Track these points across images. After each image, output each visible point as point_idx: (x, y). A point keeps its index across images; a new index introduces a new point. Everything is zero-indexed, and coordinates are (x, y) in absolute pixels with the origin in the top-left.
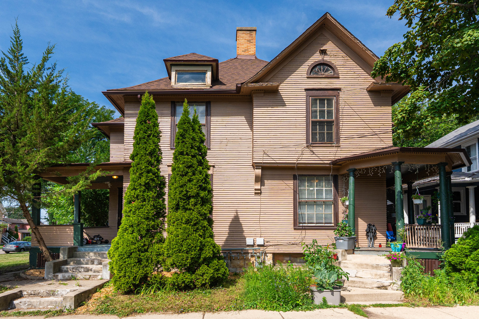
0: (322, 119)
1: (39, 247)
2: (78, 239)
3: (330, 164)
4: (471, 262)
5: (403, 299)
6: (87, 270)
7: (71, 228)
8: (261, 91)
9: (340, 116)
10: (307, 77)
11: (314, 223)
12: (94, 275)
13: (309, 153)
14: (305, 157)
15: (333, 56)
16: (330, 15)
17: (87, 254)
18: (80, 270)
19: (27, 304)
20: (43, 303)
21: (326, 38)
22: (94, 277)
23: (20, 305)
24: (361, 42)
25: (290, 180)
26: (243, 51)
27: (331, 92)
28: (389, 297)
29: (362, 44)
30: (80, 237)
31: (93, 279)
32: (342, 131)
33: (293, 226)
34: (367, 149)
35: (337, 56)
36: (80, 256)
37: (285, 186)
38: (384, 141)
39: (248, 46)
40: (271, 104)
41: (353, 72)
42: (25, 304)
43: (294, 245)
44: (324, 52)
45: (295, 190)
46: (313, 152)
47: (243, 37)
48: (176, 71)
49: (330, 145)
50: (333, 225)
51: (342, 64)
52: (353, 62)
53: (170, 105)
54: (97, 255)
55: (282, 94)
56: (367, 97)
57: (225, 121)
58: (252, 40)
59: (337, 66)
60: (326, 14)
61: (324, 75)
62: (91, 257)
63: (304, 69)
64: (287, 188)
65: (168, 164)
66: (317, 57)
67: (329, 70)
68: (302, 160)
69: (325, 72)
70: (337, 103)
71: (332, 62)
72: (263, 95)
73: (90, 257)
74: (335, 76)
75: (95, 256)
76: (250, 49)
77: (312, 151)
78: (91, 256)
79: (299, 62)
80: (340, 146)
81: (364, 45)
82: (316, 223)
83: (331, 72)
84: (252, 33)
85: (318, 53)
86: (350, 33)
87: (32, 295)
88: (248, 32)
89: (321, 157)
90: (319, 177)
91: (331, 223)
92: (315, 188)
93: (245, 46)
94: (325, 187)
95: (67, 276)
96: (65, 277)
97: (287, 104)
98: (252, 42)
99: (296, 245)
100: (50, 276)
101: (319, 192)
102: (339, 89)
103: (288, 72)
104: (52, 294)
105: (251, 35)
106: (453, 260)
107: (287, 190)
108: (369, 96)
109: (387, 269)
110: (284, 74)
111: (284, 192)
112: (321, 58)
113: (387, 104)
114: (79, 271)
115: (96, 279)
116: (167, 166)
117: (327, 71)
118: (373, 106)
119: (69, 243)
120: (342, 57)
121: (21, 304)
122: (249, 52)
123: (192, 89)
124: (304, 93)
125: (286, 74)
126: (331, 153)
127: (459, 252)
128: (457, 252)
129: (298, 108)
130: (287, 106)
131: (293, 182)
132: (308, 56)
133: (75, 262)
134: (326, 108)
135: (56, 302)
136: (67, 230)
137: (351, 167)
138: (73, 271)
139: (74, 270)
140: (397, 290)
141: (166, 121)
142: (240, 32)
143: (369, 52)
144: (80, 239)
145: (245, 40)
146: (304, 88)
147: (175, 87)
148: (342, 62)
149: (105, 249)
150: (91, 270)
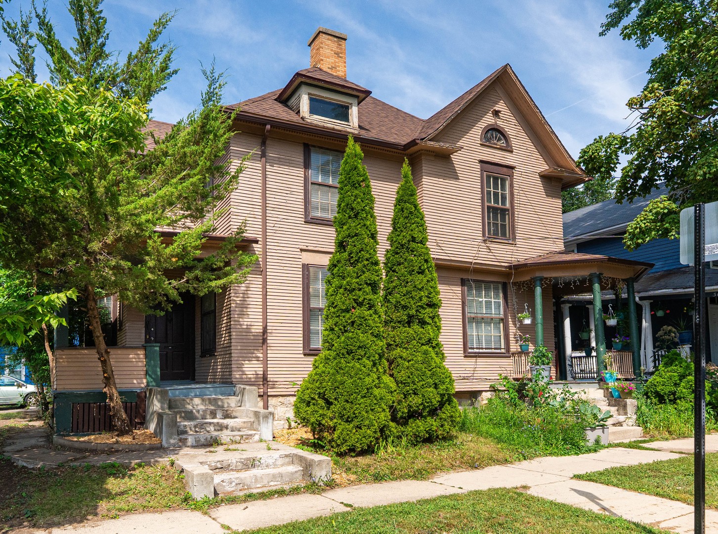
0: (496, 205)
1: (105, 390)
2: (155, 372)
3: (506, 267)
4: (684, 390)
5: (642, 434)
6: (219, 429)
7: (139, 352)
8: (432, 154)
9: (516, 204)
10: (480, 144)
11: (492, 349)
12: (248, 435)
13: (485, 250)
14: (482, 256)
15: (505, 121)
16: (511, 68)
17: (188, 401)
18: (208, 429)
19: (234, 484)
20: (261, 478)
21: (497, 95)
22: (247, 439)
23: (222, 485)
24: (541, 113)
25: (457, 285)
26: (328, 68)
27: (505, 169)
28: (632, 433)
29: (542, 115)
30: (159, 370)
31: (247, 441)
32: (519, 224)
33: (462, 352)
34: (542, 252)
35: (510, 123)
36: (176, 405)
37: (451, 294)
38: (557, 243)
39: (335, 62)
40: (444, 175)
41: (526, 148)
42: (231, 483)
43: (465, 379)
44: (496, 113)
45: (464, 300)
46: (490, 249)
47: (328, 45)
48: (309, 94)
49: (506, 242)
50: (503, 351)
51: (515, 134)
52: (525, 135)
53: (302, 148)
54: (207, 403)
55: (454, 162)
56: (539, 182)
57: (378, 188)
58: (341, 53)
59: (510, 136)
60: (506, 65)
61: (496, 144)
62: (197, 405)
63: (477, 131)
64: (454, 297)
65: (300, 247)
66: (488, 120)
67: (501, 139)
68: (479, 258)
69: (498, 141)
70: (511, 186)
71: (506, 129)
72: (433, 158)
73: (195, 407)
74: (509, 149)
75: (203, 404)
76: (339, 66)
77: (488, 248)
78: (197, 403)
79: (471, 121)
80: (515, 244)
81: (544, 118)
82: (486, 349)
83: (503, 143)
84: (341, 43)
85: (490, 114)
86: (531, 98)
87: (217, 470)
88: (335, 39)
89: (498, 258)
90: (488, 285)
91: (500, 349)
92: (484, 300)
93: (332, 60)
94: (494, 298)
95: (202, 440)
96: (199, 441)
97: (460, 178)
98: (341, 57)
99: (467, 379)
100: (172, 441)
101: (488, 304)
102: (512, 168)
103: (460, 132)
104: (250, 466)
105: (340, 45)
106: (663, 390)
107: (454, 300)
108: (540, 183)
109: (605, 403)
110: (456, 134)
111: (451, 302)
112: (493, 121)
113: (557, 196)
114: (206, 430)
115: (251, 441)
116: (299, 250)
117: (499, 140)
118: (545, 196)
119: (135, 381)
120: (515, 125)
121: (224, 484)
122: (338, 73)
123: (334, 129)
124: (478, 166)
125: (458, 135)
126: (508, 253)
127: (668, 381)
128: (665, 380)
129: (472, 186)
130: (460, 181)
131: (460, 289)
132: (480, 115)
133: (183, 415)
134: (500, 191)
135: (281, 475)
136: (131, 356)
137: (538, 274)
138: (196, 432)
139: (197, 429)
140: (632, 425)
141: (297, 175)
142: (324, 35)
143: (547, 127)
144: (159, 373)
145: (332, 50)
146: (478, 159)
147: (309, 121)
148: (515, 132)
149: (209, 391)
150: (227, 428)
